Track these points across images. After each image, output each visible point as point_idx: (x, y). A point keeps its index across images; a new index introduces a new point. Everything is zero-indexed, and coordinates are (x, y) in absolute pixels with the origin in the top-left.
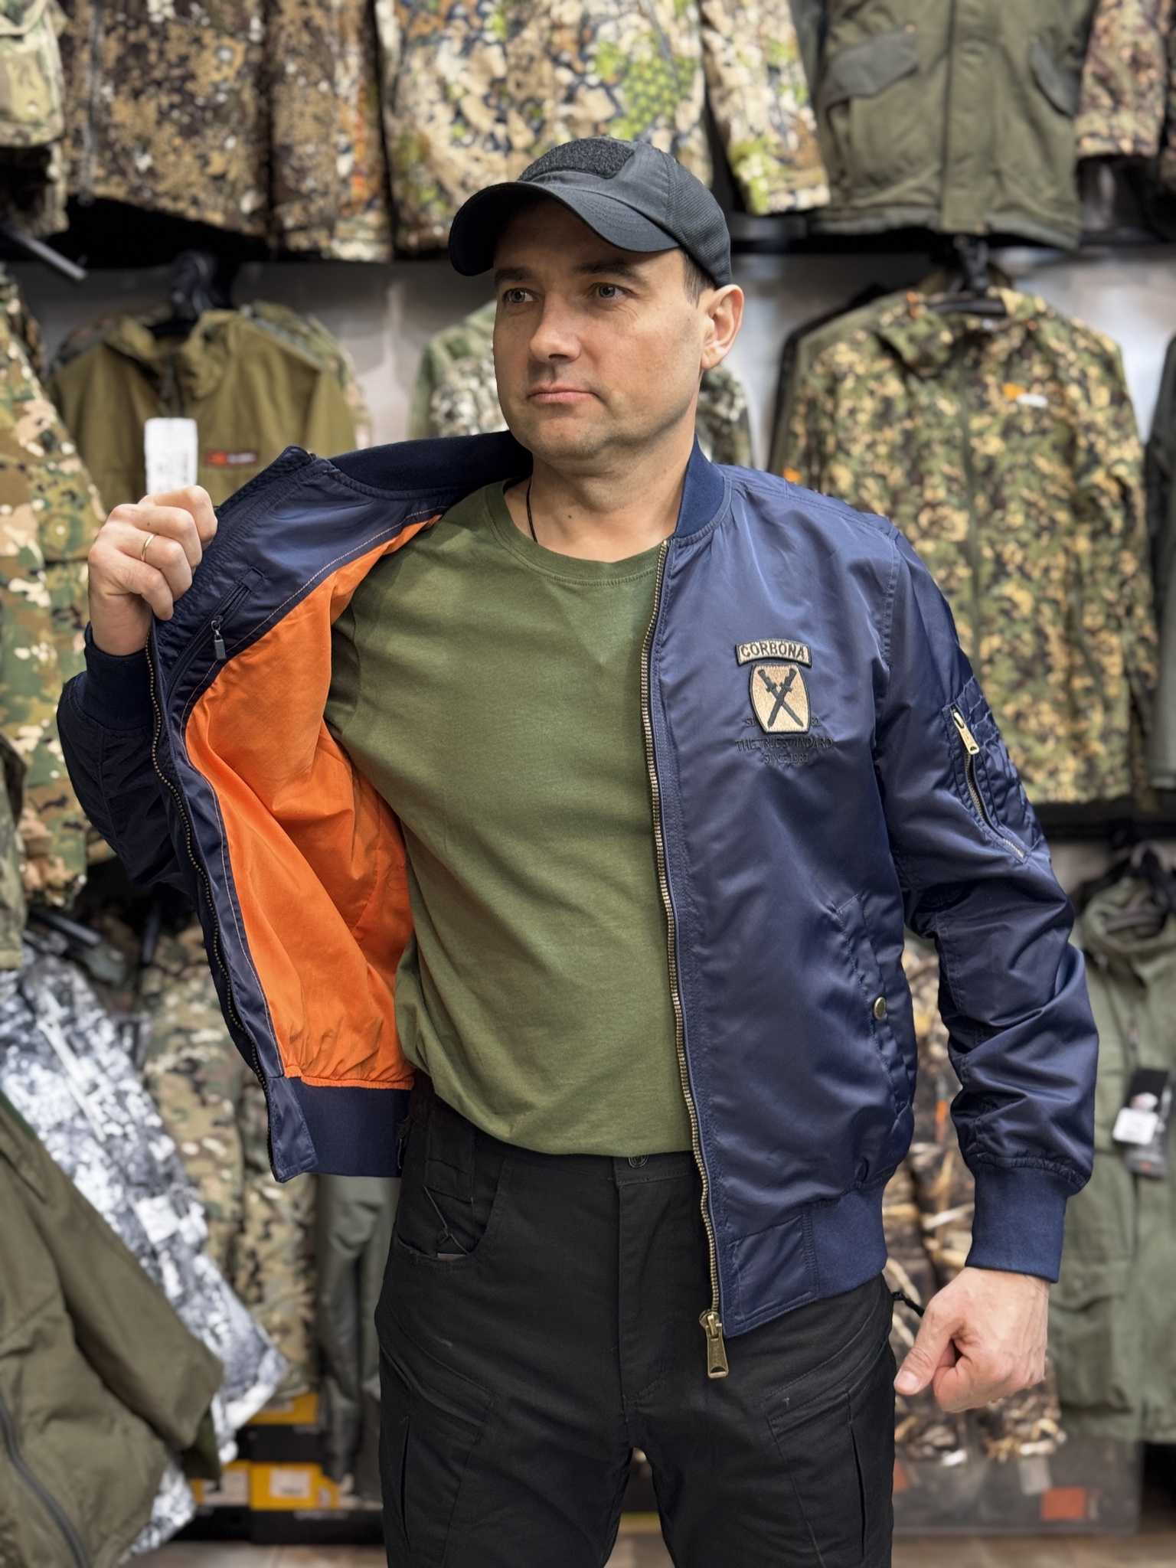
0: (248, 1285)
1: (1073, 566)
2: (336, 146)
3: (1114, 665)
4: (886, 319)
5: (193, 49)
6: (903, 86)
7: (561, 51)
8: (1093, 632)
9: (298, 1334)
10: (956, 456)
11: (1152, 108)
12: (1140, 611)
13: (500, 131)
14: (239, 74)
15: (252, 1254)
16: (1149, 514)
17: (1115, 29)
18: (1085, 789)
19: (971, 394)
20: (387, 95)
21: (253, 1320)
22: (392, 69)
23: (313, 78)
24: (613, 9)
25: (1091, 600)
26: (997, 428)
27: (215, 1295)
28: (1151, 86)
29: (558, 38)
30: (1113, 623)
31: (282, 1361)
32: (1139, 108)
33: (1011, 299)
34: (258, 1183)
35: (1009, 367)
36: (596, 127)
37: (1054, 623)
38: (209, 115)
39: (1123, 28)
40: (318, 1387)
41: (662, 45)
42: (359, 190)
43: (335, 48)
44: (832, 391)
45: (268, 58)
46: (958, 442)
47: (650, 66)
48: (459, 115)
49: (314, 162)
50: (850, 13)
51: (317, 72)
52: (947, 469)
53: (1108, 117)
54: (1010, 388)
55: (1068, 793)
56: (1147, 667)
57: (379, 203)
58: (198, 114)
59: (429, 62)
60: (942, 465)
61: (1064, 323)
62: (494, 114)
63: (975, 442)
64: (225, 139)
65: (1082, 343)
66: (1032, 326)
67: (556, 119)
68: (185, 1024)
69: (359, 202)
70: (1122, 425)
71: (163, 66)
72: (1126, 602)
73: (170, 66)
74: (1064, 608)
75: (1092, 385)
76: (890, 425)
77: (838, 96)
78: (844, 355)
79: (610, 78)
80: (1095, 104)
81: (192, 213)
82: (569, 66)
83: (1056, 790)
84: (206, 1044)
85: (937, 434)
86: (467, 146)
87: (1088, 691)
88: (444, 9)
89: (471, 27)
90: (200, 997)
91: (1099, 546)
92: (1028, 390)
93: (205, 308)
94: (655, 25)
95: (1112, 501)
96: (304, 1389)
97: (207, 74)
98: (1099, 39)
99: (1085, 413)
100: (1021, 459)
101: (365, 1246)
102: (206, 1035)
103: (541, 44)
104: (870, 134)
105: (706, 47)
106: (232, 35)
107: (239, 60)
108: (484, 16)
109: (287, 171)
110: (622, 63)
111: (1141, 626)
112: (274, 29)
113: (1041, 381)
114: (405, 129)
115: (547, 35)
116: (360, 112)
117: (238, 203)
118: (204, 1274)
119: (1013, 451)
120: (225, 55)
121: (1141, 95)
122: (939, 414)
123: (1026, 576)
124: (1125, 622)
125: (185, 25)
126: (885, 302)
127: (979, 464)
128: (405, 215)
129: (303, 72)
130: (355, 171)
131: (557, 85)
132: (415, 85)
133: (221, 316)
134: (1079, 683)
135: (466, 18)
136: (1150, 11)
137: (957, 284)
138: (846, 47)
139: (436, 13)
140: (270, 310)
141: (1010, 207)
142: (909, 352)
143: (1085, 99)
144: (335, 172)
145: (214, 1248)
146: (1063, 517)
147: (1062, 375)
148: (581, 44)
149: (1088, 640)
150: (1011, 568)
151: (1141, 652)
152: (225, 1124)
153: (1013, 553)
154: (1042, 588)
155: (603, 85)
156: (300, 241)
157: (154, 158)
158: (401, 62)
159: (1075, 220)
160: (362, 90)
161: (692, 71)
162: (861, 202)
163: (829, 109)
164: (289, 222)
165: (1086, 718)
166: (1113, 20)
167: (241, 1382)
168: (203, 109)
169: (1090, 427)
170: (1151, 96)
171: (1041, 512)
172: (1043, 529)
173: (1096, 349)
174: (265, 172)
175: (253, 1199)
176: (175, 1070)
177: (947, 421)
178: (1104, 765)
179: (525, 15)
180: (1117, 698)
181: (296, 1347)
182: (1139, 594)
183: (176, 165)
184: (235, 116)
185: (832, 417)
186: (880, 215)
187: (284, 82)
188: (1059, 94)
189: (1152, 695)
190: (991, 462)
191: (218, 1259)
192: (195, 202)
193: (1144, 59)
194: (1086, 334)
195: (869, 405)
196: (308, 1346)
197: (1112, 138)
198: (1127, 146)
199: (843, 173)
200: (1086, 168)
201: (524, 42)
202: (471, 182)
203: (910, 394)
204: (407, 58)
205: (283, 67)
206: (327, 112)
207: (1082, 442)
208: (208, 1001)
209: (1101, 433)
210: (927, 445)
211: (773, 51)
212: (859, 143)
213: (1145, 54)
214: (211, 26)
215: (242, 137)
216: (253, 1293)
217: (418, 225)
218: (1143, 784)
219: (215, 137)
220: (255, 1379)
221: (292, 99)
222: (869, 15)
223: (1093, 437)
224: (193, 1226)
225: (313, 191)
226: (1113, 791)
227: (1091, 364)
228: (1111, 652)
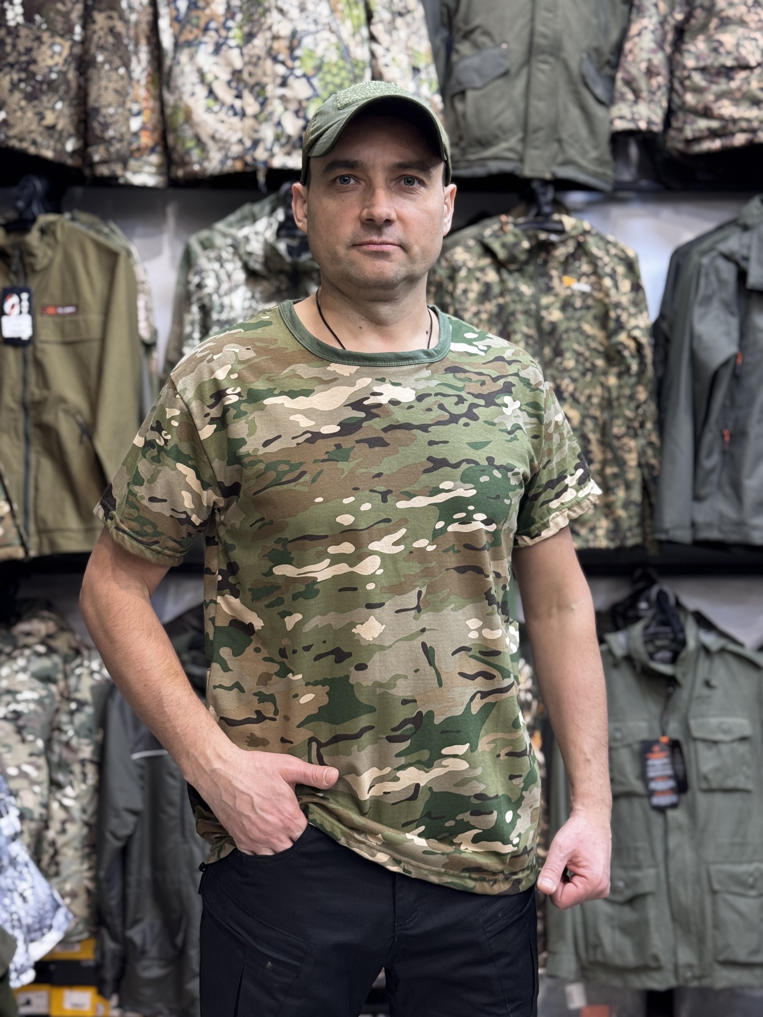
0: (49, 865)
1: (606, 395)
2: (130, 110)
3: (632, 459)
4: (488, 232)
5: (36, 44)
6: (499, 82)
7: (278, 53)
8: (618, 438)
9: (83, 897)
10: (532, 322)
11: (660, 102)
12: (649, 425)
13: (238, 103)
14: (66, 60)
15: (53, 843)
16: (654, 363)
17: (636, 51)
18: (612, 540)
19: (542, 282)
20: (165, 78)
21: (51, 888)
22: (168, 62)
23: (114, 66)
24: (312, 28)
25: (617, 417)
26: (558, 305)
27: (25, 870)
28: (659, 87)
29: (276, 45)
30: (631, 432)
31: (70, 916)
32: (651, 101)
33: (568, 222)
34: (58, 795)
35: (566, 266)
36: (300, 102)
37: (594, 432)
38: (45, 87)
39: (642, 49)
40: (95, 935)
41: (345, 52)
42: (146, 140)
43: (131, 47)
44: (452, 278)
45: (86, 51)
46: (533, 313)
47: (336, 65)
48: (211, 92)
49: (114, 119)
50: (467, 35)
51: (117, 62)
52: (525, 329)
53: (631, 106)
54: (567, 279)
55: (602, 542)
56: (653, 461)
57: (159, 149)
58: (38, 86)
59: (192, 58)
60: (523, 327)
61: (602, 238)
62: (234, 92)
63: (544, 313)
64: (55, 103)
65: (613, 251)
66: (581, 239)
67: (274, 97)
68: (13, 688)
69: (146, 148)
70: (639, 304)
71: (15, 54)
72: (640, 419)
73: (20, 54)
74: (601, 422)
75: (619, 278)
76: (490, 300)
77: (458, 89)
78: (460, 255)
79: (310, 72)
80: (623, 98)
81: (32, 150)
82: (283, 63)
83: (594, 540)
84: (27, 701)
85: (519, 307)
86: (216, 113)
87: (615, 476)
88: (202, 24)
89: (220, 36)
90: (24, 670)
91: (623, 382)
92: (579, 280)
93: (40, 212)
94: (340, 38)
95: (631, 353)
96: (86, 935)
97: (44, 60)
98: (626, 56)
99: (614, 296)
100: (573, 325)
101: (130, 838)
102: (27, 695)
103: (265, 49)
104: (478, 113)
105: (373, 55)
106: (62, 36)
107: (66, 52)
108: (229, 29)
109: (95, 125)
110: (317, 62)
111: (649, 435)
112: (89, 33)
113: (587, 275)
114: (176, 101)
115: (269, 43)
116: (148, 90)
117: (63, 145)
118: (17, 855)
119: (568, 319)
120: (57, 48)
121: (653, 93)
122: (520, 294)
123: (576, 401)
124: (639, 432)
125: (31, 28)
126: (487, 222)
127: (546, 327)
128: (175, 157)
129: (107, 61)
130: (143, 128)
131: (275, 75)
132: (182, 72)
133: (52, 217)
134: (609, 471)
135: (217, 30)
136: (659, 39)
137: (533, 212)
138: (464, 57)
139: (197, 26)
140: (84, 217)
141: (567, 163)
142: (502, 254)
143: (617, 95)
144: (128, 127)
145: (26, 838)
146: (600, 363)
147: (600, 271)
148: (291, 49)
149: (616, 443)
150: (566, 395)
151: (650, 452)
152: (38, 755)
153: (567, 385)
154: (586, 409)
155: (305, 75)
156: (104, 170)
157: (7, 113)
158: (174, 58)
159: (610, 172)
160: (149, 75)
161: (363, 69)
162: (472, 157)
163: (453, 96)
164: (96, 158)
165: (614, 494)
166: (635, 44)
167: (40, 929)
168: (41, 83)
169: (617, 305)
170: (659, 94)
171: (586, 360)
172: (588, 370)
173: (622, 255)
174: (82, 126)
175: (55, 806)
176: (5, 718)
177: (526, 299)
178: (625, 525)
179: (255, 30)
180: (634, 481)
181: (80, 907)
182: (649, 414)
183: (22, 118)
184: (62, 89)
185: (452, 295)
186: (484, 166)
187: (95, 67)
188: (600, 91)
189: (656, 480)
190: (554, 326)
191: (29, 846)
192: (34, 143)
193: (654, 70)
194: (615, 245)
195: (476, 287)
196: (89, 906)
197: (633, 120)
198: (643, 125)
199: (461, 138)
200: (619, 140)
201: (254, 47)
202: (218, 136)
203: (502, 281)
204: (178, 55)
205: (95, 58)
206: (124, 88)
207: (613, 314)
208: (29, 673)
209: (624, 309)
210: (513, 314)
211: (416, 57)
212: (471, 118)
213: (656, 67)
214: (47, 29)
215: (67, 103)
216: (53, 869)
217: (184, 163)
218: (650, 538)
219: (49, 101)
220: (50, 927)
221: (100, 78)
222: (478, 37)
223: (619, 311)
224: (11, 823)
225: (113, 138)
226: (631, 542)
227: (618, 264)
228: (630, 451)
